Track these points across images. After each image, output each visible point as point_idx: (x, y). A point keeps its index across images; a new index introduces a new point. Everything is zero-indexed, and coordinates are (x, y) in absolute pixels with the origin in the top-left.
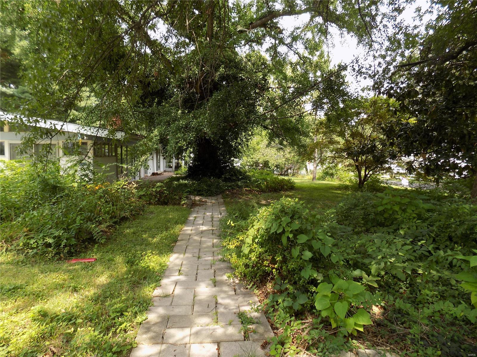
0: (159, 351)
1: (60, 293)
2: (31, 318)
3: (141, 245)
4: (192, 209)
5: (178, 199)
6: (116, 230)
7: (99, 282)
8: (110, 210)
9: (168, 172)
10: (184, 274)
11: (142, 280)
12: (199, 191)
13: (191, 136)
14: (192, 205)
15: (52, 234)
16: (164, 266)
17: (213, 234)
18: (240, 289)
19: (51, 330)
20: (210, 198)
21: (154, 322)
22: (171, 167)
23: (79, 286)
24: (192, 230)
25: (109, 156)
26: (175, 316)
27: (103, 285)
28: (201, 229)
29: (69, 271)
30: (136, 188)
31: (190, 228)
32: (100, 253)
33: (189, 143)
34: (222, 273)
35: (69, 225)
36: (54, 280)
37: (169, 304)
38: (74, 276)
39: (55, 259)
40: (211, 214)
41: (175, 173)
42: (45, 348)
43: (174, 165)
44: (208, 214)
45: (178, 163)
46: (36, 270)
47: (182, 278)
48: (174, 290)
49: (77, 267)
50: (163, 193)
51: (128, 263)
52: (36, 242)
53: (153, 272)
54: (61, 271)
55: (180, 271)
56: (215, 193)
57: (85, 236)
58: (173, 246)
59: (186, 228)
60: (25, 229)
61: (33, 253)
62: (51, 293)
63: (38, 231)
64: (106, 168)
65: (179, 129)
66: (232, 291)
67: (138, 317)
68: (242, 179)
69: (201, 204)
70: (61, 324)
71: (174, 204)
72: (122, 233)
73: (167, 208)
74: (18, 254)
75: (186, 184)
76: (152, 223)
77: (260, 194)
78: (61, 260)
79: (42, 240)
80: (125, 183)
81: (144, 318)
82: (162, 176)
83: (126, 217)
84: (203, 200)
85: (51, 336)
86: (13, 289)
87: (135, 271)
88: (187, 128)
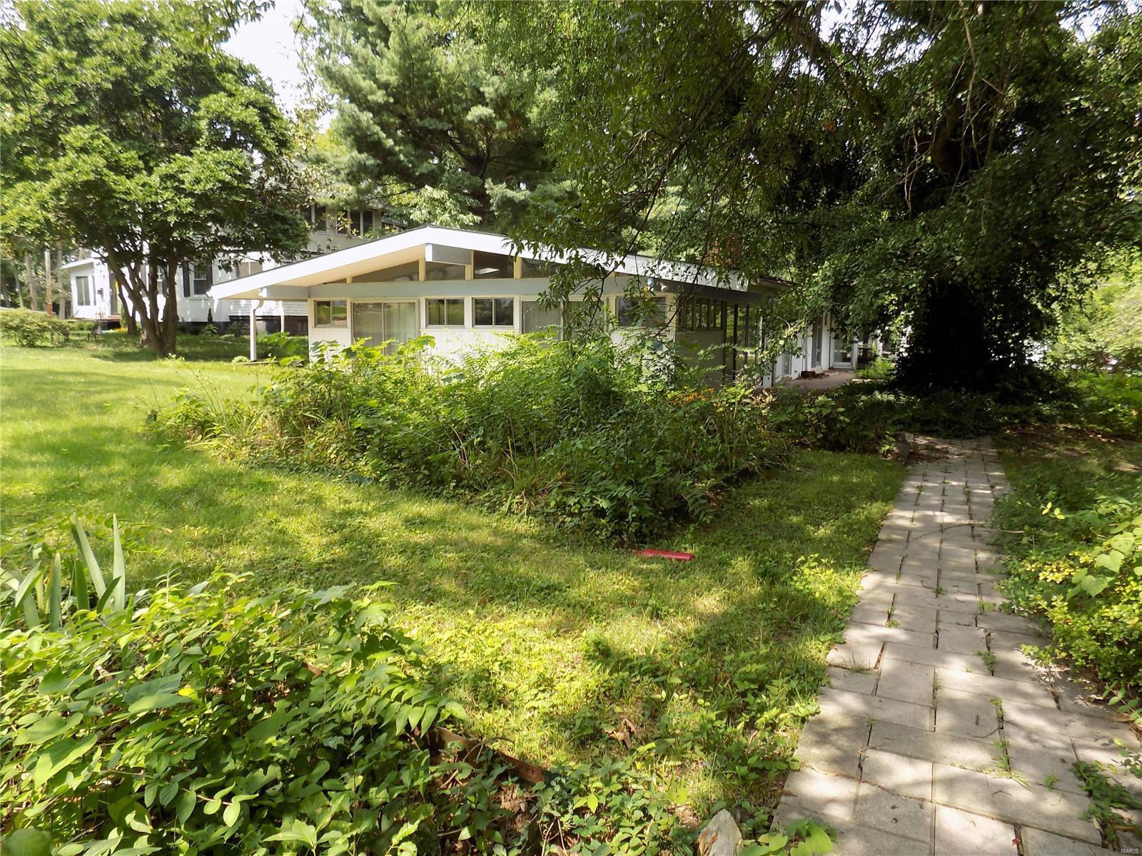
0: (853, 796)
1: (629, 615)
2: (583, 653)
3: (790, 540)
4: (909, 467)
5: (873, 439)
6: (729, 497)
7: (702, 607)
8: (716, 451)
9: (840, 370)
10: (902, 625)
11: (798, 622)
12: (928, 422)
13: (914, 279)
14: (909, 457)
15: (606, 490)
16: (850, 597)
17: (973, 537)
18: (1072, 698)
19: (621, 685)
20: (958, 442)
21: (836, 726)
22: (849, 360)
23: (664, 608)
24: (913, 520)
25: (708, 328)
26: (887, 723)
27: (713, 616)
28: (939, 520)
29: (640, 572)
30: (772, 406)
31: (909, 514)
32: (701, 544)
33: (906, 299)
34: (1010, 644)
35: (638, 475)
36: (616, 587)
37: (870, 689)
38: (652, 586)
39: (613, 544)
40: (962, 484)
41: (861, 374)
42: (614, 718)
43: (855, 354)
44: (954, 483)
45: (865, 351)
46: (580, 559)
47: (896, 633)
48: (879, 661)
49: (654, 566)
50: (835, 420)
51: (763, 575)
52: (578, 502)
53: (824, 607)
54: (625, 570)
55: (890, 616)
56: (972, 432)
57: (668, 504)
58: (869, 554)
59: (896, 513)
60: (559, 475)
61: (573, 524)
62: (612, 611)
63: (583, 480)
64: (706, 356)
65: (885, 260)
66: (1046, 697)
67: (797, 705)
68: (1054, 397)
69: (932, 456)
70: (638, 678)
71: (864, 451)
72: (743, 505)
73: (844, 460)
74: (547, 522)
75: (889, 402)
76: (810, 491)
77: (1114, 445)
78: (623, 547)
79: (588, 500)
80: (747, 393)
81: (812, 709)
82: (824, 380)
83: (750, 470)
84: (938, 447)
85: (621, 696)
86: (548, 588)
87: (781, 597)
88: (905, 257)
